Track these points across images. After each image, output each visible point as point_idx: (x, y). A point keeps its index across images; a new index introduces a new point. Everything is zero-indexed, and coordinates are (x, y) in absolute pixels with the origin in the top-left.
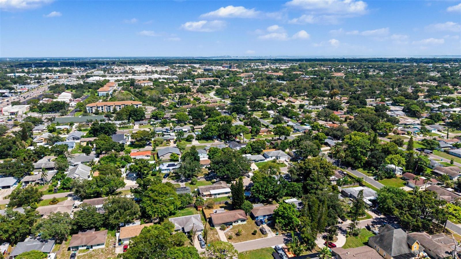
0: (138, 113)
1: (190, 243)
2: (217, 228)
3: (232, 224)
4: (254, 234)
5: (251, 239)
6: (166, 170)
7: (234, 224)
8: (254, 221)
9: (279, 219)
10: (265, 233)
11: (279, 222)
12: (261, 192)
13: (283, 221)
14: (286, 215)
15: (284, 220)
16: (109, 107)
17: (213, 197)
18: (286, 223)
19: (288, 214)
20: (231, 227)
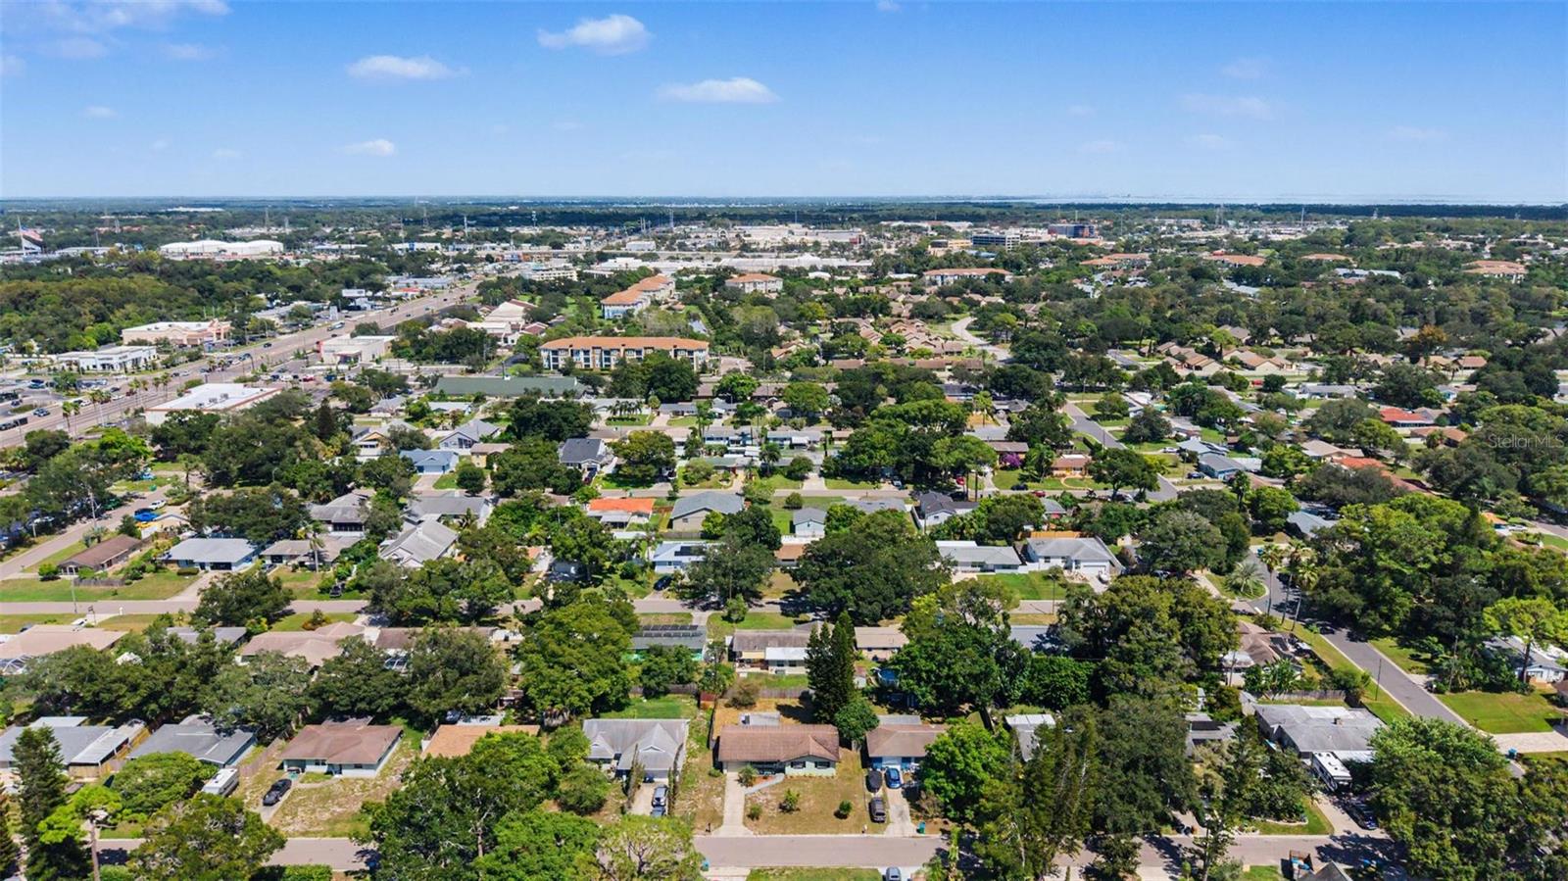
0: (673, 377)
1: (622, 808)
2: (731, 775)
3: (782, 771)
4: (842, 813)
5: (823, 831)
6: (670, 563)
7: (789, 770)
8: (865, 773)
9: (936, 778)
10: (880, 818)
11: (938, 790)
12: (924, 675)
13: (949, 787)
14: (961, 766)
15: (955, 782)
16: (608, 353)
17: (772, 670)
18: (958, 795)
19: (967, 764)
20: (780, 777)
